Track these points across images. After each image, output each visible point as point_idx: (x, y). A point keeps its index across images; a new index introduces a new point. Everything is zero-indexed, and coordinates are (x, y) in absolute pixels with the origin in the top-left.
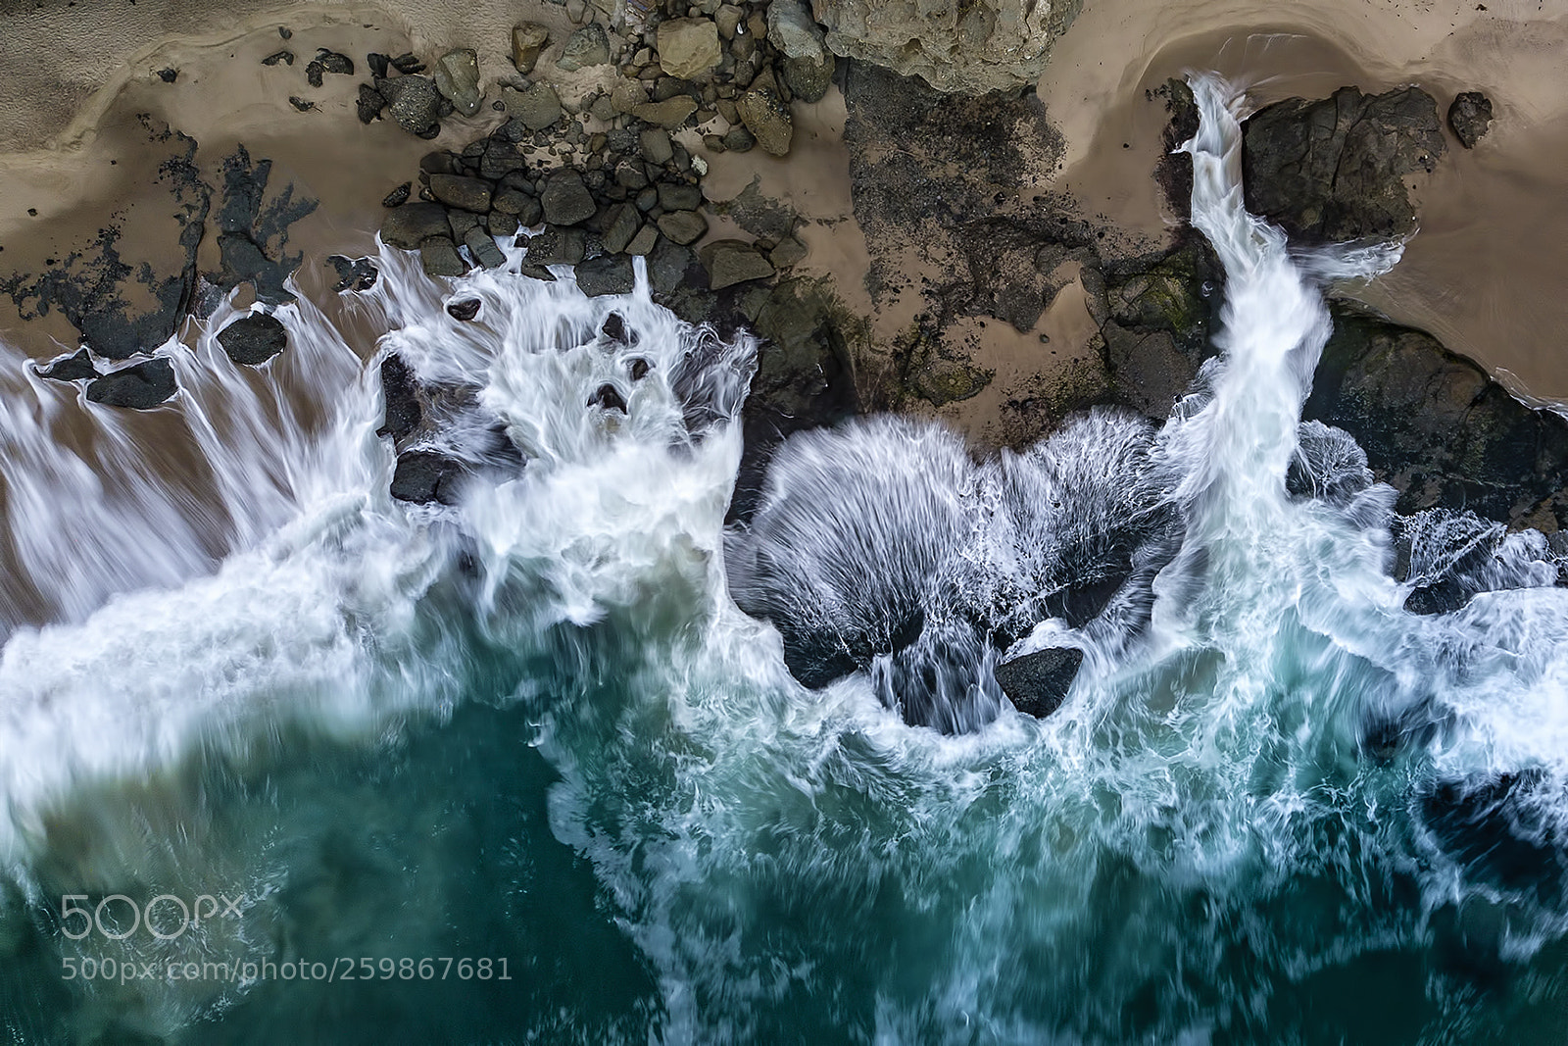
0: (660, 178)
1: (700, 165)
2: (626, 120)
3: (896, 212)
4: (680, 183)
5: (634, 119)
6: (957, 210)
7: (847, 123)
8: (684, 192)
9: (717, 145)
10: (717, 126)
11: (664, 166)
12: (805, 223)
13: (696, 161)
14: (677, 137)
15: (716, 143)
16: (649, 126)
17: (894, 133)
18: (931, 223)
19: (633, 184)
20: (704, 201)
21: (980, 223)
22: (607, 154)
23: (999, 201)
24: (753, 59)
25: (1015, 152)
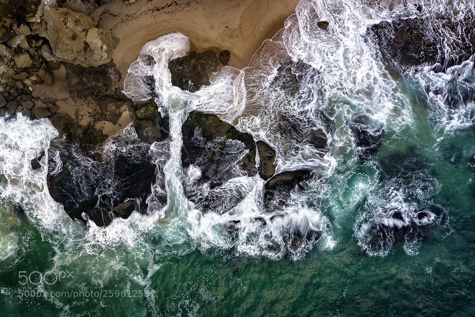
0: (22, 93)
1: (31, 89)
2: (11, 79)
3: (80, 96)
4: (27, 94)
5: (13, 79)
6: (96, 94)
7: (66, 74)
8: (28, 96)
9: (35, 83)
10: (34, 78)
11: (22, 90)
12: (58, 101)
13: (30, 88)
14: (25, 82)
15: (34, 82)
16: (17, 80)
17: (78, 76)
18: (89, 98)
19: (15, 95)
20: (33, 97)
21: (102, 97)
22: (8, 88)
23: (106, 90)
24: (40, 60)
25: (109, 77)
